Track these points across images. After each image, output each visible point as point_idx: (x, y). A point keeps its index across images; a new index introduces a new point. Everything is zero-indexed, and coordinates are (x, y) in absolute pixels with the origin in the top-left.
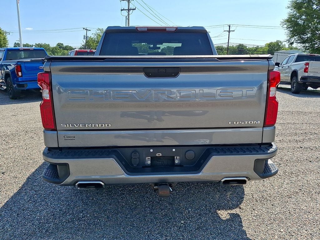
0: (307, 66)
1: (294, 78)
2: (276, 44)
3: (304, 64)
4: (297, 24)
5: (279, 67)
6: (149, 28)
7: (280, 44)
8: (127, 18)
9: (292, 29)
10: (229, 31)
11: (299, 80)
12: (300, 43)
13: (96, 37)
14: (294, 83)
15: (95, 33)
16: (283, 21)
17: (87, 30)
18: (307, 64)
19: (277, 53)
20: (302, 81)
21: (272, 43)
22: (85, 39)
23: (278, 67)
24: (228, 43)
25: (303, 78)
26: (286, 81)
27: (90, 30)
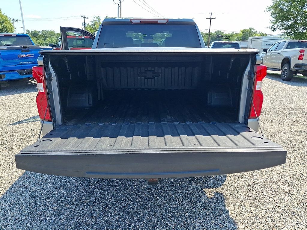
0: (302, 54)
1: (286, 65)
2: (249, 31)
3: (299, 51)
4: (282, 11)
5: (267, 53)
6: (142, 20)
7: (252, 30)
8: (119, 5)
9: (275, 16)
10: (211, 19)
11: (292, 67)
12: (283, 29)
13: (93, 24)
14: (285, 70)
15: (92, 20)
16: (268, 8)
17: (85, 18)
18: (303, 51)
19: (251, 39)
20: (295, 69)
21: (245, 29)
22: (84, 26)
23: (265, 53)
24: (210, 29)
25: (296, 66)
26: (275, 67)
27: (87, 18)
